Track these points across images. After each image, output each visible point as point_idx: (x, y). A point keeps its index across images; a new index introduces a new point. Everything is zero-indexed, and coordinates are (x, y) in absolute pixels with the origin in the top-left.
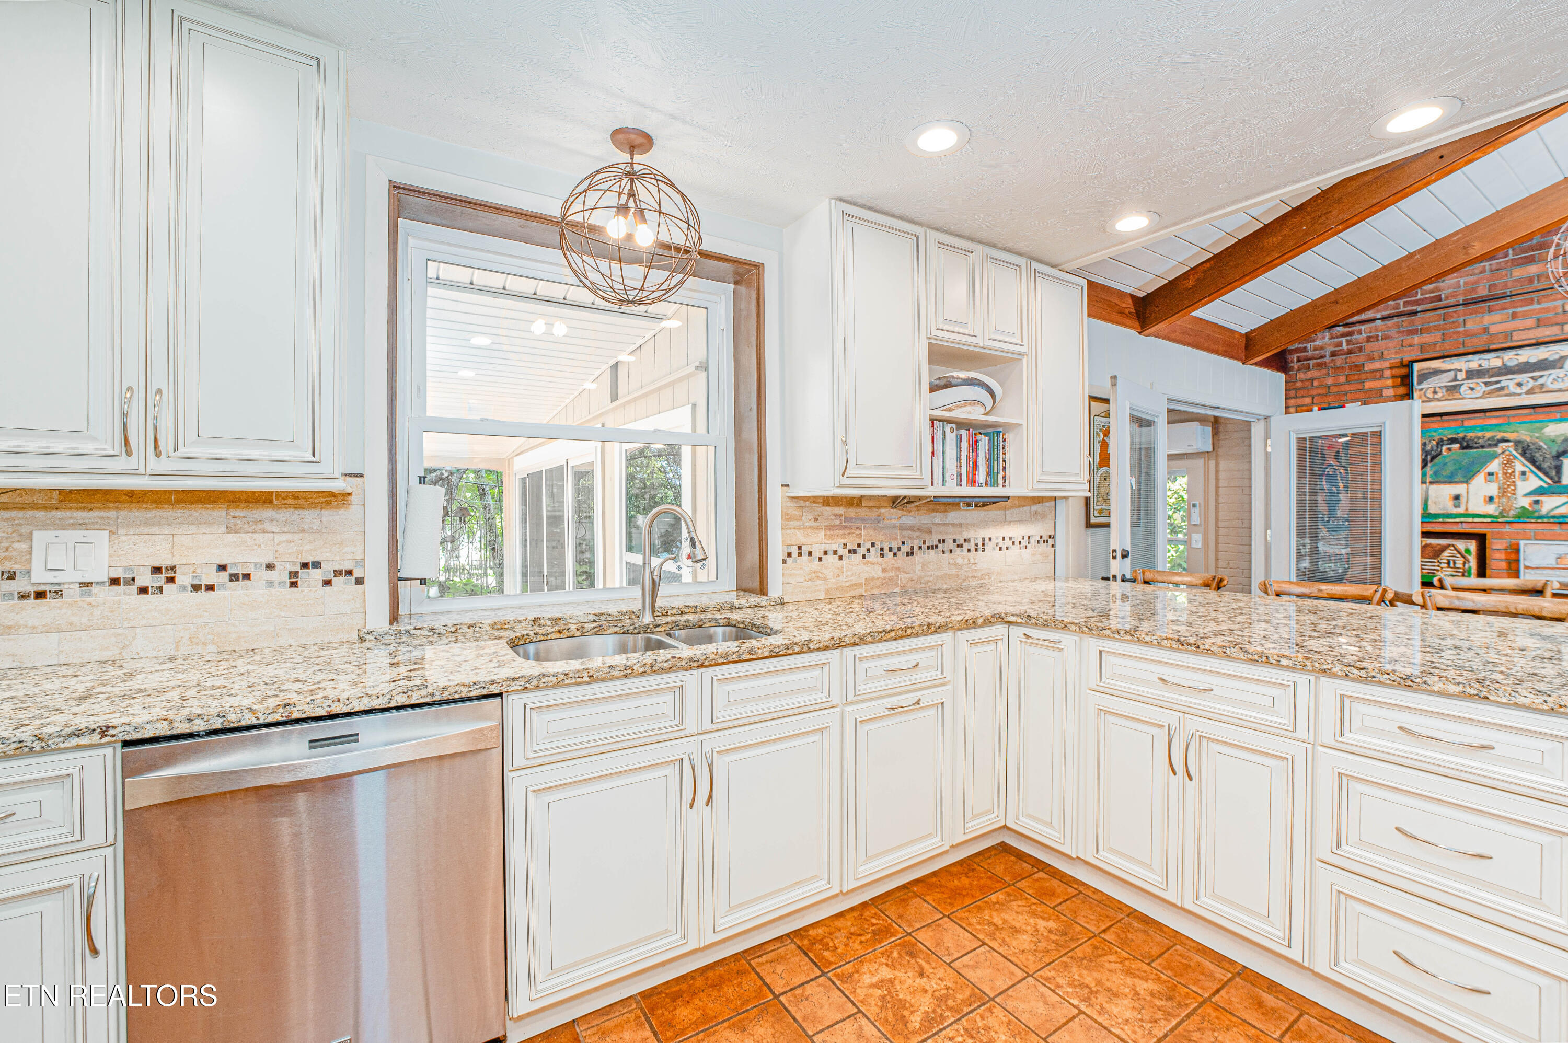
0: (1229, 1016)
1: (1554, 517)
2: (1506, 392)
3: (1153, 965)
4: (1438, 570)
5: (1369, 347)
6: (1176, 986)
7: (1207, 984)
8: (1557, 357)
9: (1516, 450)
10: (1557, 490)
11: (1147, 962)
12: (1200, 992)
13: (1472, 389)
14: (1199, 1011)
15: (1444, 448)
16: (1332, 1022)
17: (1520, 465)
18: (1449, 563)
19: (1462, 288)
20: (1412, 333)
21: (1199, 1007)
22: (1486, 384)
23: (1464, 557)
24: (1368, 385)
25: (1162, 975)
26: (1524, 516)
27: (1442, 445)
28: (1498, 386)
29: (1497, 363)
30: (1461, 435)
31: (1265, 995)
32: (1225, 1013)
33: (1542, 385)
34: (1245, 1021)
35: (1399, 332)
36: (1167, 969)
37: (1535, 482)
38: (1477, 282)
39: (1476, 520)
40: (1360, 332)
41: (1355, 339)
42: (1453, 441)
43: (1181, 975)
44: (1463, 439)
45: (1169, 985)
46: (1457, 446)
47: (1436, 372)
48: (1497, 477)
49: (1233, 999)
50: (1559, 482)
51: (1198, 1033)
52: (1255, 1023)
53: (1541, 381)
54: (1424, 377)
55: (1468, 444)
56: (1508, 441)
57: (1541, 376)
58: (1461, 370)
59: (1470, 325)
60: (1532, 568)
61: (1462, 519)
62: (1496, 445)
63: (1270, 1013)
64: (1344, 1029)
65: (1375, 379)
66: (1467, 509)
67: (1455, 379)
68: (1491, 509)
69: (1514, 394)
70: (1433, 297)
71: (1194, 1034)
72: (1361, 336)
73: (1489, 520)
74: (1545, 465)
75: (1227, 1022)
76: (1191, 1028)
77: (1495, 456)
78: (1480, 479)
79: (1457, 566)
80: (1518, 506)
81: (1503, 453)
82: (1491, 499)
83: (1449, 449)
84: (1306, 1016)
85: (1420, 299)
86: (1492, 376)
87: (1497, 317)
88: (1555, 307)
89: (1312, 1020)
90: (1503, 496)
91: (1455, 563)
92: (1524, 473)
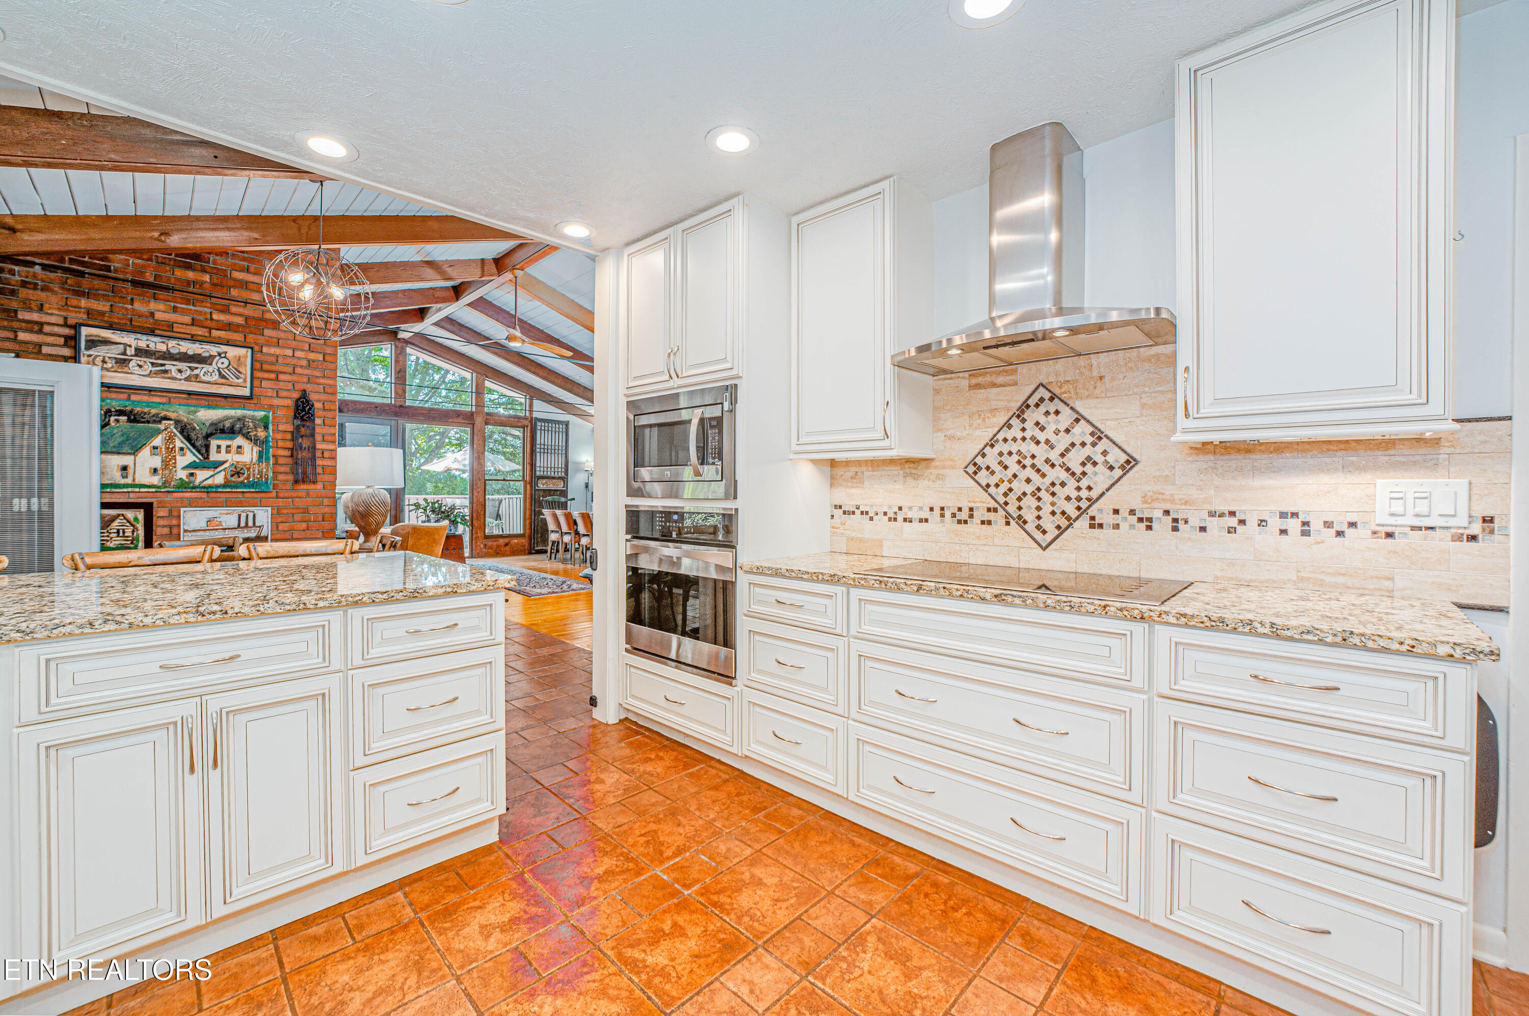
0: (312, 965)
1: (204, 487)
2: (169, 375)
3: (205, 1006)
4: (107, 541)
5: (24, 293)
6: (249, 995)
7: (267, 968)
8: (207, 354)
9: (176, 428)
10: (207, 465)
11: (196, 1010)
12: (271, 977)
13: (140, 366)
14: (291, 987)
15: (112, 418)
16: (361, 903)
17: (179, 442)
18: (118, 532)
19: (131, 268)
20: (80, 294)
21: (286, 985)
22: (153, 364)
23: (132, 525)
24: (22, 336)
25: (226, 1003)
26: (183, 486)
27: (110, 416)
28: (163, 368)
29: (163, 348)
30: (128, 409)
31: (310, 931)
32: (307, 967)
33: (197, 375)
34: (324, 957)
35: (63, 288)
36: (222, 995)
37: (190, 457)
38: (144, 267)
39: (142, 490)
40: (12, 272)
41: (6, 278)
42: (121, 413)
43: (240, 985)
44: (131, 412)
45: (244, 1001)
46: (125, 418)
47: (106, 342)
48: (161, 451)
49: (297, 955)
50: (208, 458)
51: (313, 998)
52: (330, 951)
53: (196, 372)
54: (92, 343)
55: (135, 418)
56: (169, 419)
57: (197, 368)
58: (130, 346)
59: (138, 306)
60: (190, 531)
61: (130, 490)
62: (160, 422)
63: (328, 937)
64: (371, 900)
65: (31, 331)
66: (134, 480)
67: (124, 353)
68: (156, 480)
69: (175, 379)
70: (102, 265)
71: (312, 1001)
72: (13, 277)
73: (154, 490)
74: (198, 444)
75: (318, 970)
76: (304, 1001)
77: (159, 432)
78: (146, 451)
79: (126, 534)
80: (178, 478)
81: (165, 429)
82: (155, 470)
83: (117, 421)
84: (346, 915)
85: (87, 262)
86: (158, 358)
87: (161, 306)
88: (206, 313)
89: (352, 913)
90: (165, 468)
91: (124, 532)
92: (182, 449)
